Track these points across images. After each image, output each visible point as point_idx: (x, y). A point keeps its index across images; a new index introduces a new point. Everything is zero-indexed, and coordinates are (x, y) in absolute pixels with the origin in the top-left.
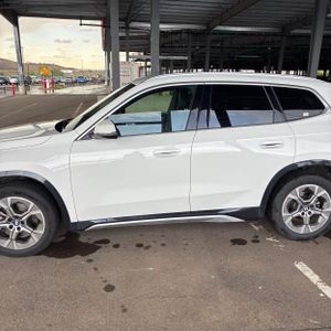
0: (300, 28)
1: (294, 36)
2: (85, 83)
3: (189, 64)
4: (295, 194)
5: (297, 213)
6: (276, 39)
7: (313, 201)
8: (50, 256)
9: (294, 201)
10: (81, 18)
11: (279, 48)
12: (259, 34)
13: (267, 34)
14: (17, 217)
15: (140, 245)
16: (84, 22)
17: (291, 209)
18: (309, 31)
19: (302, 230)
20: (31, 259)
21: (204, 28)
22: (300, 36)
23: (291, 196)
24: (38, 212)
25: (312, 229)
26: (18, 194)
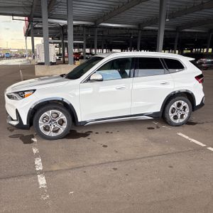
0: (149, 26)
1: (145, 30)
2: (10, 57)
3: (84, 46)
4: (174, 105)
5: (175, 114)
6: (135, 31)
7: (181, 108)
8: (69, 138)
9: (174, 108)
10: (13, 15)
11: (137, 37)
12: (126, 29)
13: (130, 29)
14: (54, 120)
15: (107, 132)
16: (15, 17)
17: (172, 112)
18: (157, 28)
19: (177, 121)
21: (93, 24)
22: (149, 30)
23: (173, 106)
24: (64, 117)
25: (181, 121)
26: (55, 109)
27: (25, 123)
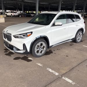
20: (43, 56)
24: (45, 45)
27: (28, 51)
